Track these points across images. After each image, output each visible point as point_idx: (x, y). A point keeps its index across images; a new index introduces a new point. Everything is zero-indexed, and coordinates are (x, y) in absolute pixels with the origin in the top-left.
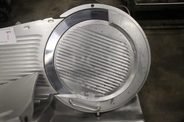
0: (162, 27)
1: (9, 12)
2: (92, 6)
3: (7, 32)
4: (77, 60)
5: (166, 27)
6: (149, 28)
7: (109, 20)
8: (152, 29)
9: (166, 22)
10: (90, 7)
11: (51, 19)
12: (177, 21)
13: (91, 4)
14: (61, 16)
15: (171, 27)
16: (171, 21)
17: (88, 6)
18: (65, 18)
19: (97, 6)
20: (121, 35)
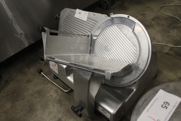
2: (128, 17)
18: (112, 18)
20: (136, 41)
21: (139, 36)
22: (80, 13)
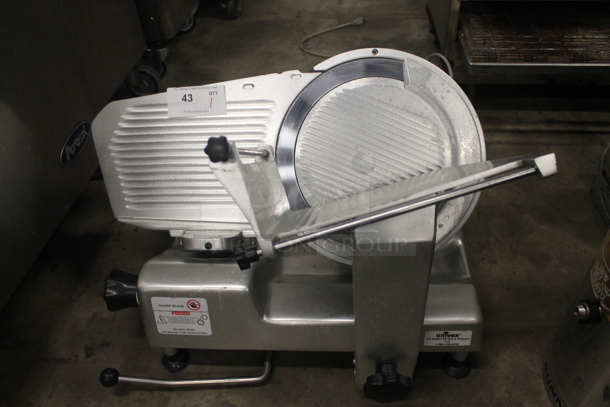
0: (544, 127)
1: (162, 76)
2: (375, 52)
3: (211, 94)
4: (332, 160)
5: (555, 127)
6: (508, 127)
7: (405, 80)
8: (518, 131)
9: (556, 115)
10: (371, 55)
11: (297, 72)
12: (585, 116)
13: (372, 49)
14: (316, 68)
15: (568, 128)
16: (569, 115)
17: (367, 52)
18: (323, 72)
19: (383, 52)
21: (432, 90)
22: (188, 98)
